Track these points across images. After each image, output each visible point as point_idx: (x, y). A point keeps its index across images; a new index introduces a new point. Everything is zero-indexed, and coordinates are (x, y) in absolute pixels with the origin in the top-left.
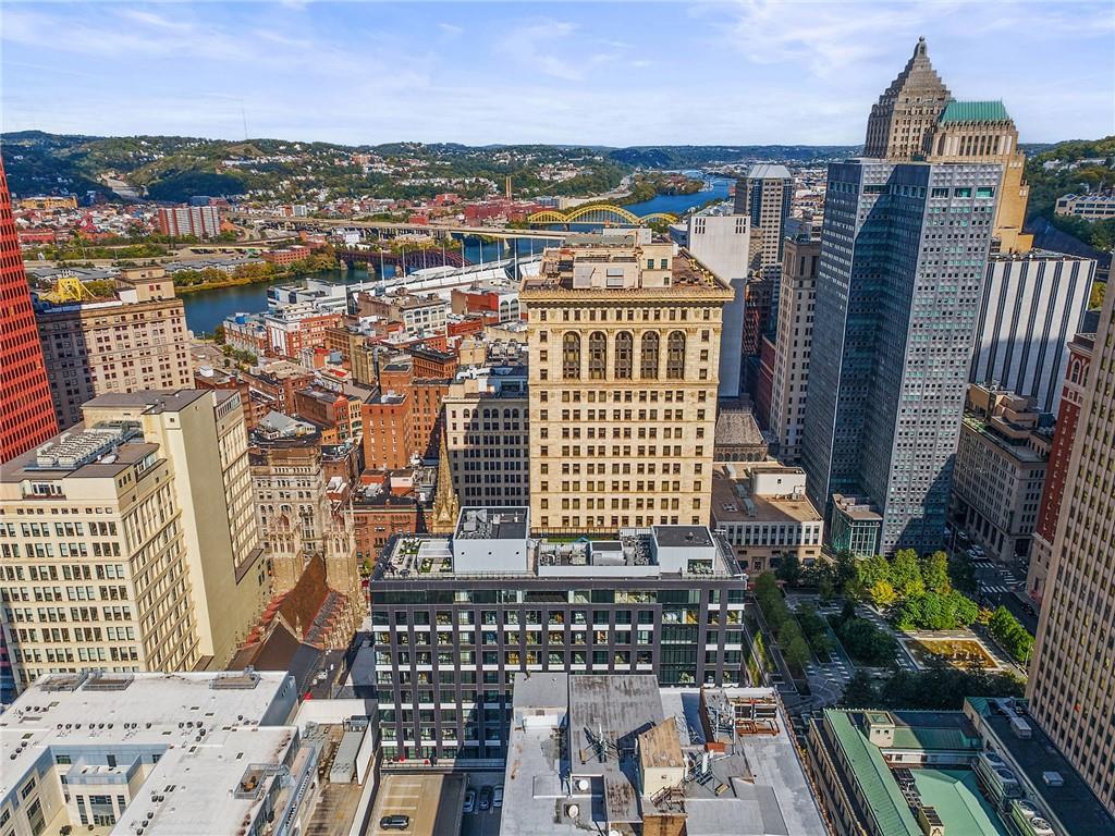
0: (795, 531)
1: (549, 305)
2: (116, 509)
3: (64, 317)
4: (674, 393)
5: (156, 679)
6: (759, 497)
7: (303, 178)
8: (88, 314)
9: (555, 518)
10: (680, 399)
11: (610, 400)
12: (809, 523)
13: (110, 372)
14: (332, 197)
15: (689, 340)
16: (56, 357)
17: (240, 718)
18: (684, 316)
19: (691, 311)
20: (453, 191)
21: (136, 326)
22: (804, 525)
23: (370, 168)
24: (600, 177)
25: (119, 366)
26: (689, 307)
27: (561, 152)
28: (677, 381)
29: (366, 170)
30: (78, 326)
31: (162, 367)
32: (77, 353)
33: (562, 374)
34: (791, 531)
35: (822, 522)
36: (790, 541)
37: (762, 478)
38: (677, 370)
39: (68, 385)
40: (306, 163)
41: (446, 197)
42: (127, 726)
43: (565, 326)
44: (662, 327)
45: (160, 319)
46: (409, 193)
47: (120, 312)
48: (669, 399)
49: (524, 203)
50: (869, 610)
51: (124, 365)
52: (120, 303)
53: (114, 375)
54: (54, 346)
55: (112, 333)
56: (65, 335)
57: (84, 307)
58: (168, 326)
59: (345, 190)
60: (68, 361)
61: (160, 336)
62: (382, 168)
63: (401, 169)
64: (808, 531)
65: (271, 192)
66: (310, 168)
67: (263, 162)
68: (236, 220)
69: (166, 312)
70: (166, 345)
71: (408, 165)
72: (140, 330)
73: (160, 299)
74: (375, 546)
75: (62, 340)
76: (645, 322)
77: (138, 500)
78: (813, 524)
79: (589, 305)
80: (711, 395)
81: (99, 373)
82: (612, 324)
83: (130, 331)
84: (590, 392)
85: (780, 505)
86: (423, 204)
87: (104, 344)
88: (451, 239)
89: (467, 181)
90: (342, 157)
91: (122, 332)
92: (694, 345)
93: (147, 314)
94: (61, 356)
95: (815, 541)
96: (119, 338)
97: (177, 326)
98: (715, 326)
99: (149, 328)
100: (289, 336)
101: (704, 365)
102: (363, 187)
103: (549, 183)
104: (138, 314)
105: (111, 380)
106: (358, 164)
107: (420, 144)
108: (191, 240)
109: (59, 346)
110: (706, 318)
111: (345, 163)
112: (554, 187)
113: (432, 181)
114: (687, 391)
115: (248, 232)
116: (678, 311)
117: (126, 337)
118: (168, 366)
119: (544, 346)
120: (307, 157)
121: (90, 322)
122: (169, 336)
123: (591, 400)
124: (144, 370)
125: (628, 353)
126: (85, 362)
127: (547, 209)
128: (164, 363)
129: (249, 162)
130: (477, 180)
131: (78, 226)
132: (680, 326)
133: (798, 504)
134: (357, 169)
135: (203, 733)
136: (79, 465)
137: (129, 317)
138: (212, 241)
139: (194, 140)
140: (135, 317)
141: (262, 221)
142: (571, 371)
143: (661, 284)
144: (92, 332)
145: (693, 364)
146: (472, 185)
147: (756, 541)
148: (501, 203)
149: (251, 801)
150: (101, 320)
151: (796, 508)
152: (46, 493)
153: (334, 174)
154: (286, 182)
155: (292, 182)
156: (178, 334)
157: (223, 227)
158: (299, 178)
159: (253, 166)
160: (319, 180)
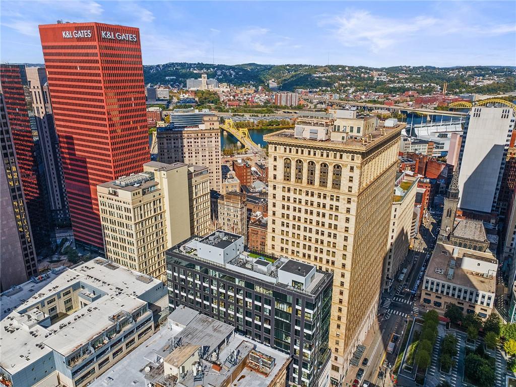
0: (474, 295)
1: (278, 144)
2: (131, 204)
3: (177, 132)
4: (335, 197)
5: (125, 270)
6: (462, 270)
7: (345, 82)
8: (185, 132)
9: (278, 247)
10: (338, 200)
11: (304, 194)
12: (484, 293)
13: (190, 155)
14: (356, 91)
15: (343, 170)
16: (173, 147)
17: (134, 293)
18: (341, 157)
19: (345, 155)
20: (415, 90)
21: (202, 138)
22: (481, 293)
23: (378, 78)
24: (509, 84)
25: (194, 153)
26: (344, 153)
27: (491, 70)
28: (336, 191)
29: (376, 79)
30: (181, 136)
31: (209, 156)
32: (180, 147)
33: (283, 177)
34: (471, 294)
35: (494, 294)
36: (470, 300)
37: (466, 259)
38: (337, 185)
39: (176, 158)
40: (348, 75)
41: (410, 93)
42: (103, 282)
43: (285, 155)
44: (317, 159)
45: (211, 137)
46: (393, 91)
47: (197, 133)
48: (332, 199)
49: (452, 97)
50: (501, 354)
51: (196, 153)
52: (198, 129)
53: (192, 157)
54: (173, 143)
55: (192, 140)
56: (177, 139)
57: (185, 129)
58: (213, 139)
59: (362, 88)
60: (176, 149)
61: (210, 143)
62: (384, 78)
63: (393, 79)
64: (483, 297)
65: (329, 88)
66: (349, 78)
67: (329, 75)
68: (307, 100)
69: (213, 134)
70: (212, 147)
71: (398, 77)
72: (203, 140)
73: (213, 129)
74: (260, 245)
75: (176, 141)
76: (322, 158)
77: (142, 202)
78: (487, 294)
79: (296, 146)
80: (354, 201)
81: (187, 155)
82: (306, 157)
83: (199, 140)
84: (295, 189)
85: (472, 278)
86: (397, 96)
87: (190, 144)
88: (400, 113)
89: (424, 85)
90: (366, 73)
91: (196, 140)
92: (345, 173)
93: (206, 134)
94: (175, 147)
95: (488, 304)
96: (195, 142)
97: (217, 140)
98: (357, 165)
99: (206, 140)
101: (350, 184)
102: (372, 87)
103: (473, 87)
105: (190, 158)
106: (372, 76)
107: (409, 67)
108: (285, 107)
109: (174, 143)
110: (353, 160)
111: (366, 76)
112: (476, 89)
113: (405, 85)
114: (341, 197)
115: (310, 105)
116: (338, 154)
117: (198, 142)
118: (212, 156)
119: (275, 163)
120: (349, 73)
121: (186, 135)
122: (213, 144)
123: (295, 193)
124: (203, 156)
125: (314, 172)
126: (182, 150)
127: (464, 101)
128: (211, 154)
129: (323, 75)
130: (430, 85)
131: (248, 100)
132: (339, 162)
133: (486, 281)
134: (371, 79)
135: (120, 293)
136: (127, 185)
137: (200, 135)
138: (292, 109)
139: (306, 66)
140: (202, 135)
141: (318, 101)
142: (287, 178)
143: (340, 139)
144: (186, 139)
145: (344, 182)
146: (426, 87)
147: (448, 293)
148: (438, 97)
149: (112, 323)
150: (189, 135)
151: (482, 282)
152: (115, 194)
153: (359, 81)
154: (337, 84)
155: (339, 84)
156: (217, 143)
157: (300, 102)
158: (343, 82)
159: (324, 77)
160: (352, 84)
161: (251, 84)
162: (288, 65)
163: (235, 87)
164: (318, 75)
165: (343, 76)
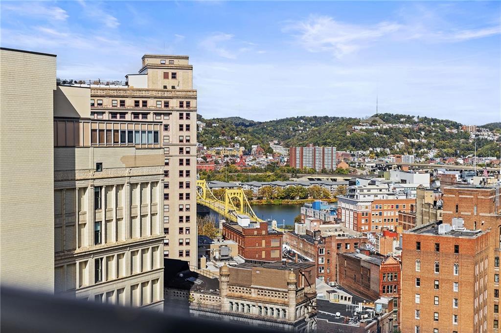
7: (416, 141)
23: (476, 136)
40: (420, 129)
59: (451, 151)
65: (388, 150)
66: (423, 133)
67: (384, 127)
100: (357, 217)
104: (141, 100)
115: (359, 170)
120: (421, 125)
129: (374, 127)
137: (130, 102)
138: (327, 174)
140: (137, 103)
153: (444, 139)
154: (401, 143)
155: (406, 143)
156: (185, 133)
157: (339, 166)
158: (413, 140)
159: (377, 130)
160: (430, 143)
161: (237, 142)
162: (302, 118)
163: (205, 148)
164: (364, 128)
165: (411, 130)
